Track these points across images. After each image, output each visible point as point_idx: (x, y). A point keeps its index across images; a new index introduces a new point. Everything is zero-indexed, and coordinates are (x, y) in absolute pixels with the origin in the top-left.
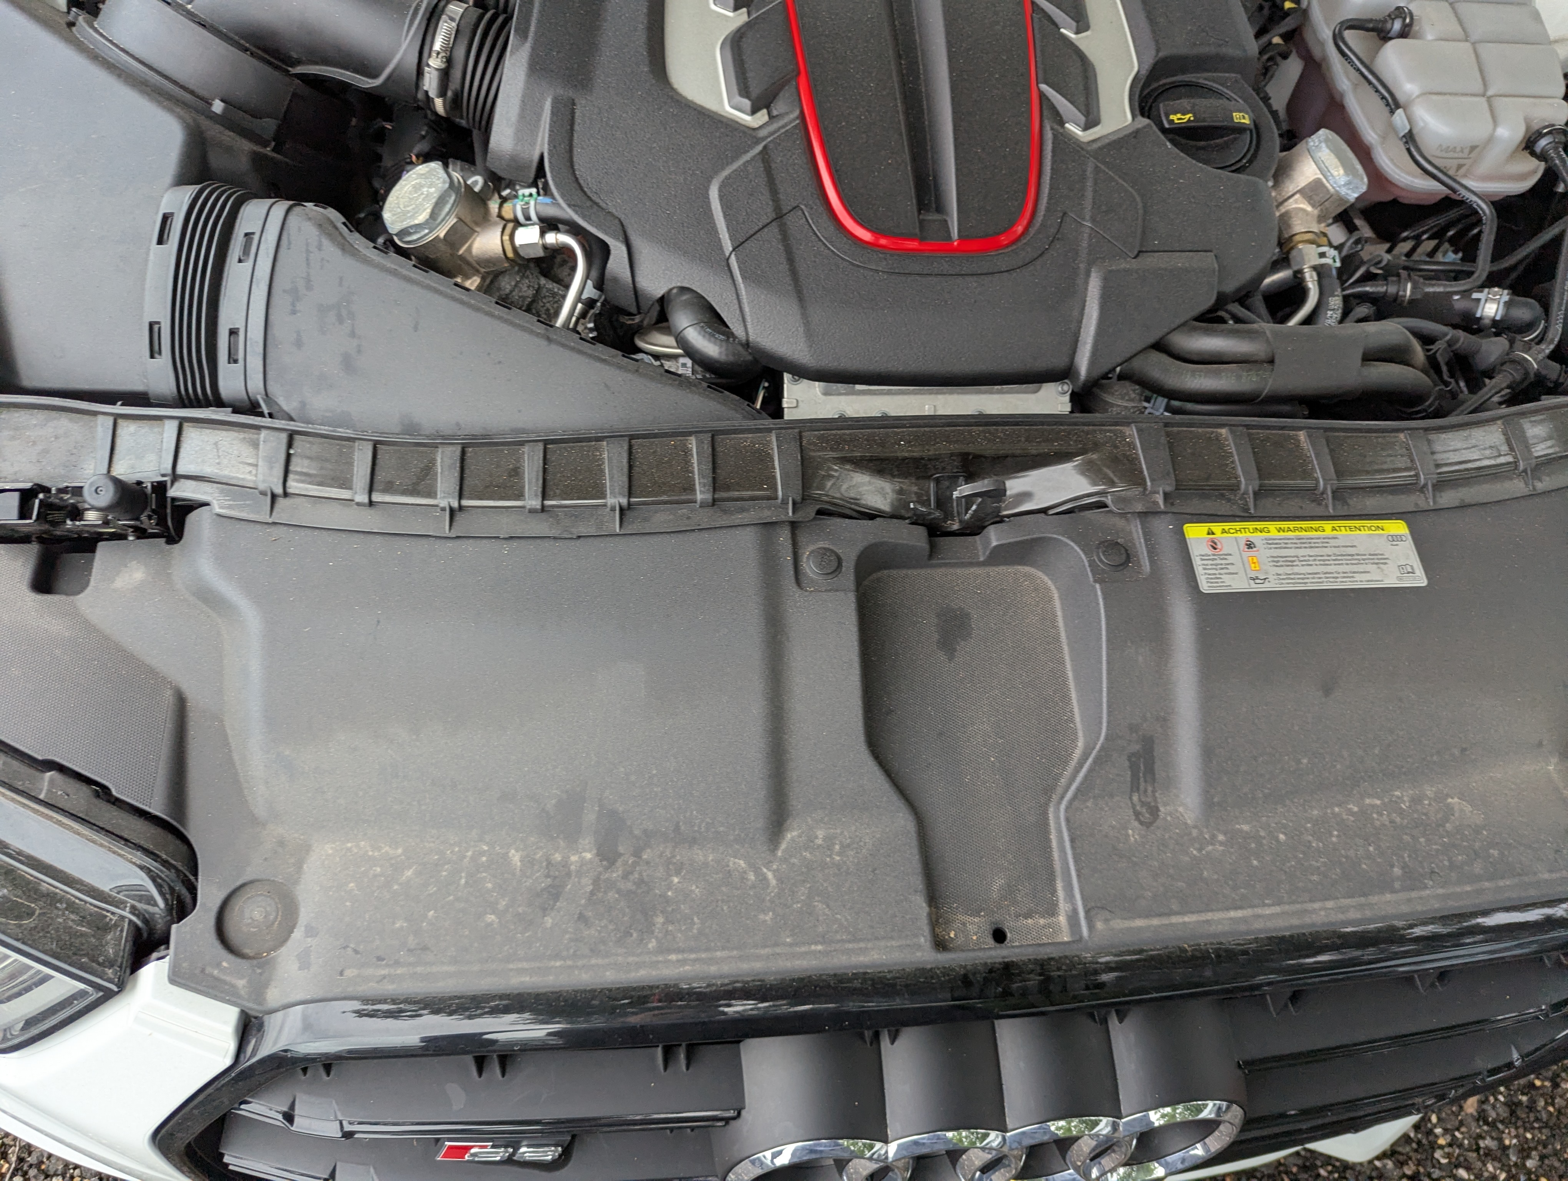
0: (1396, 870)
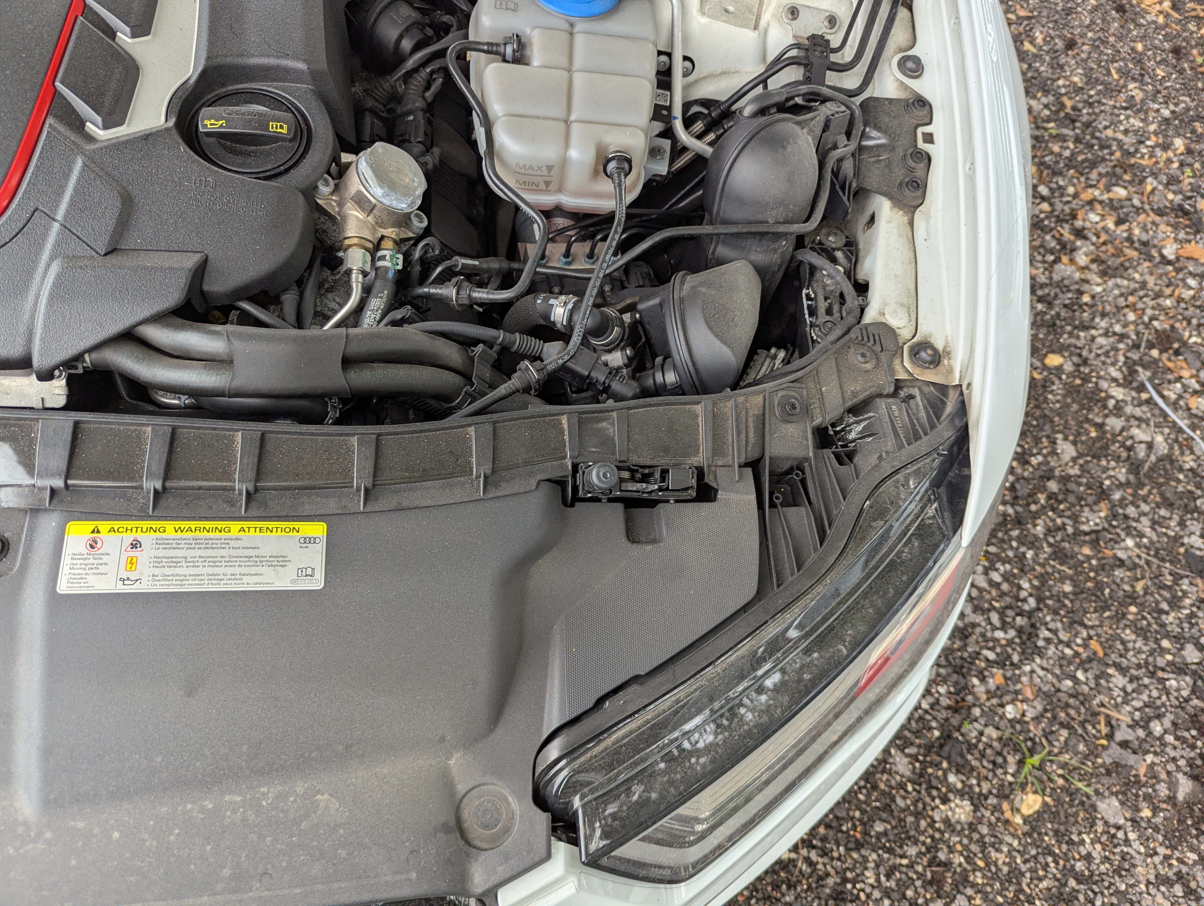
0: (225, 871)
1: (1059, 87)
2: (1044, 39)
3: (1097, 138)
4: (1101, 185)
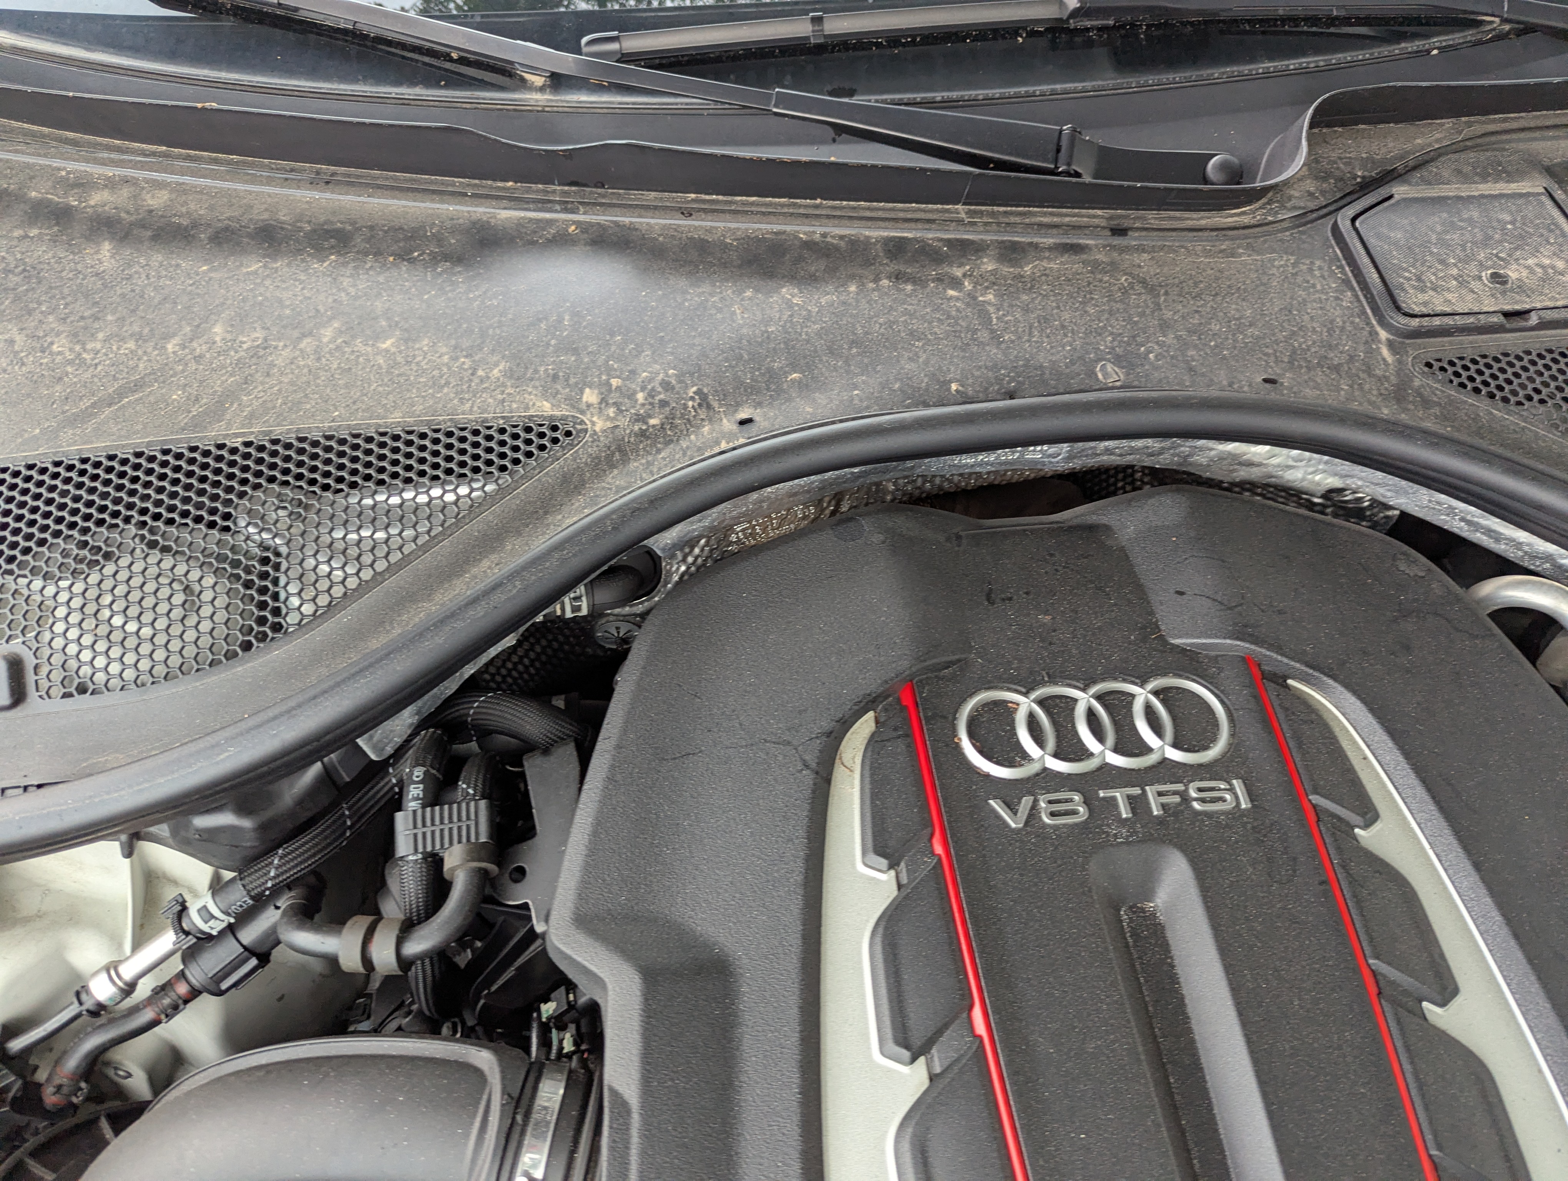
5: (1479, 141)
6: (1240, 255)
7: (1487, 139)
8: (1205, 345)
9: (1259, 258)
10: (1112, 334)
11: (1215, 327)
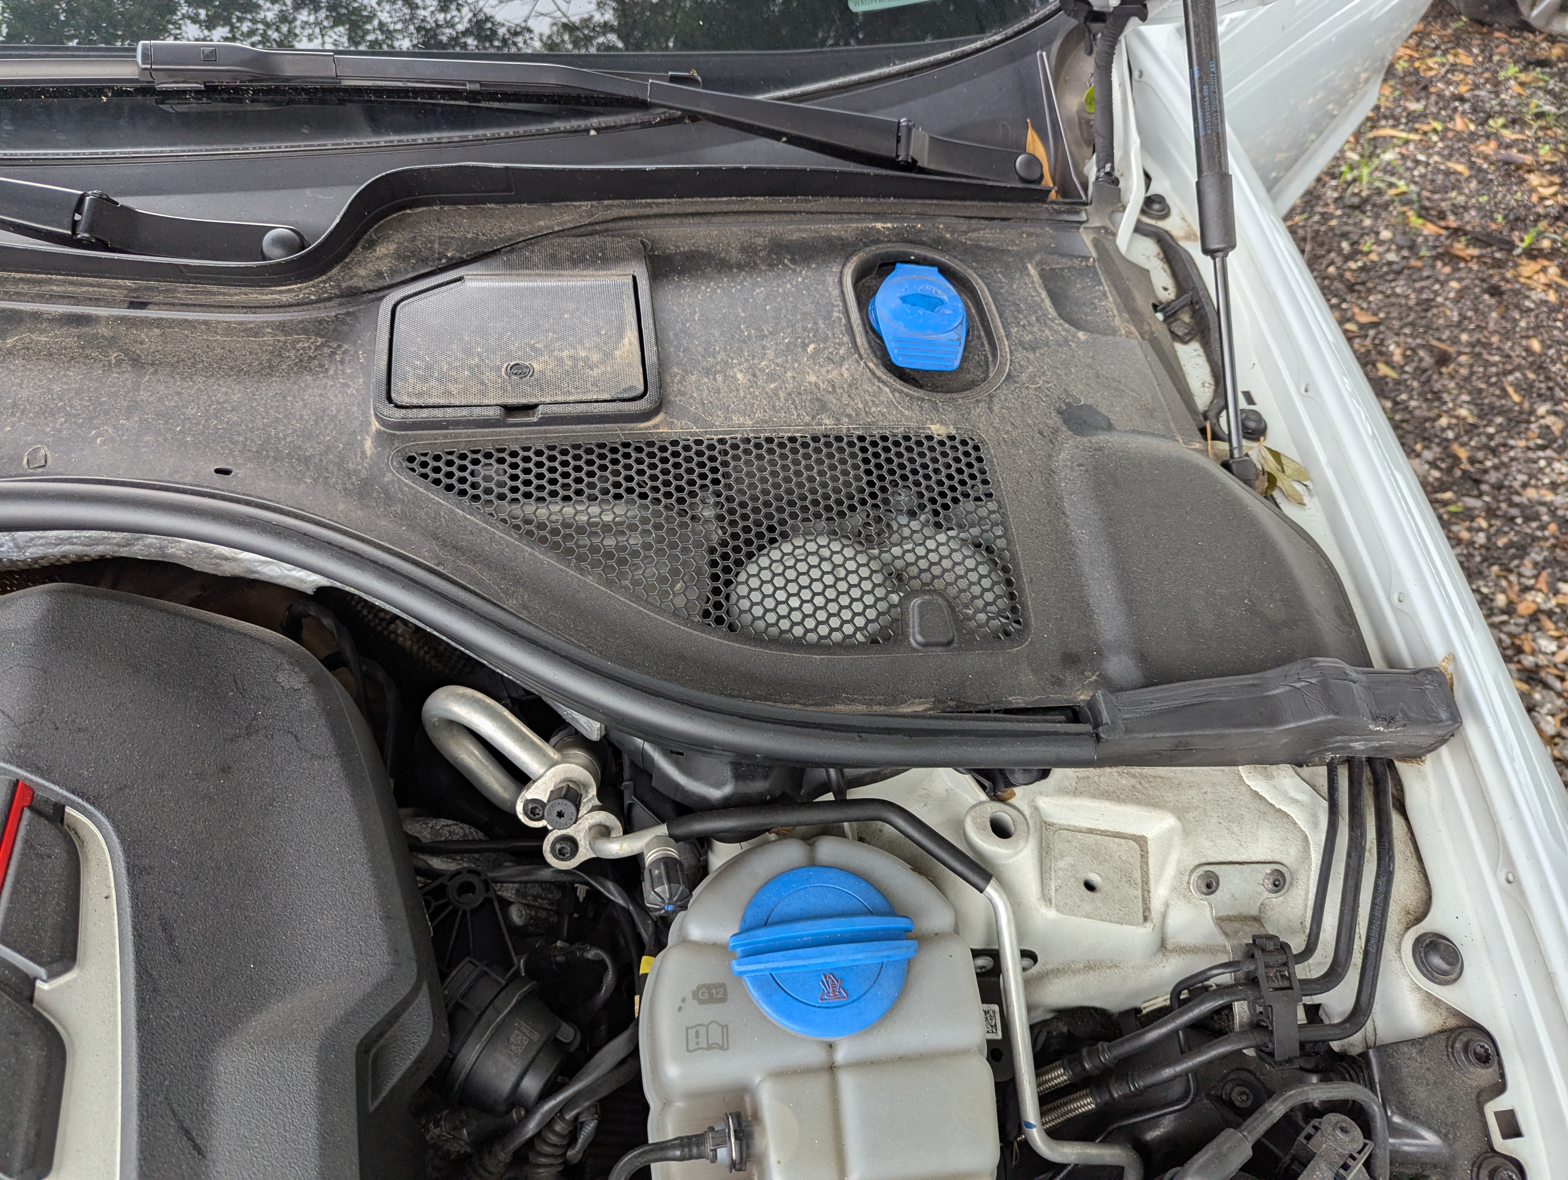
1: (1443, 430)
2: (1404, 356)
3: (1517, 505)
4: (1542, 585)
5: (611, 225)
6: (264, 335)
7: (620, 224)
8: (170, 429)
9: (283, 339)
10: (68, 414)
11: (190, 411)
